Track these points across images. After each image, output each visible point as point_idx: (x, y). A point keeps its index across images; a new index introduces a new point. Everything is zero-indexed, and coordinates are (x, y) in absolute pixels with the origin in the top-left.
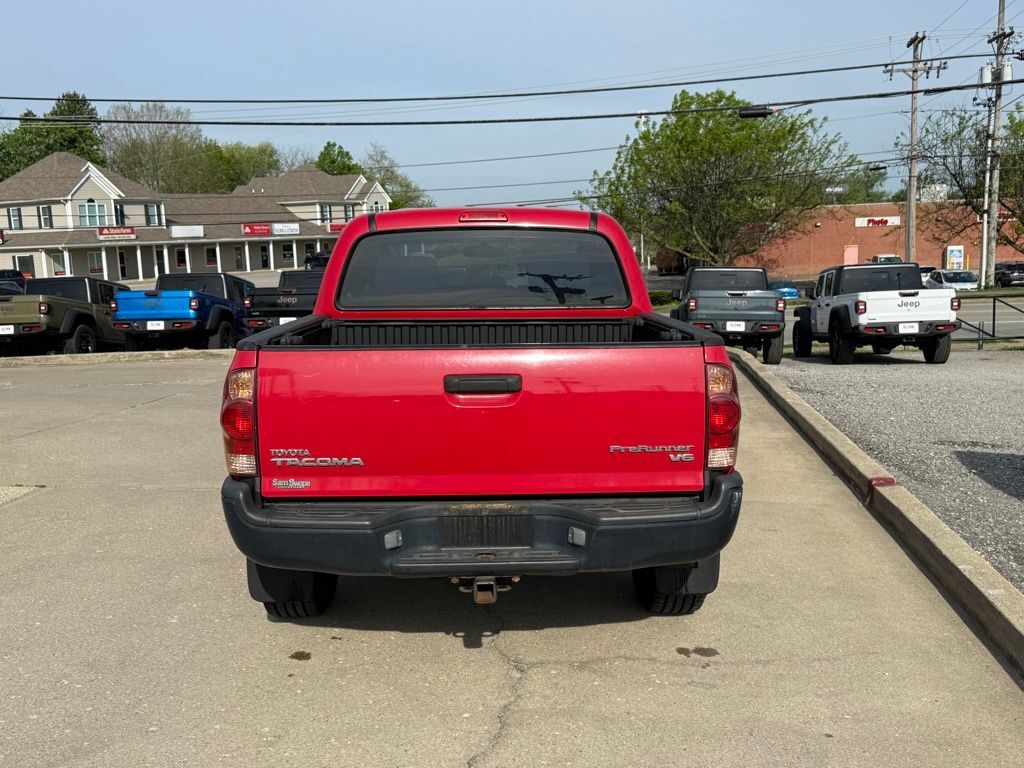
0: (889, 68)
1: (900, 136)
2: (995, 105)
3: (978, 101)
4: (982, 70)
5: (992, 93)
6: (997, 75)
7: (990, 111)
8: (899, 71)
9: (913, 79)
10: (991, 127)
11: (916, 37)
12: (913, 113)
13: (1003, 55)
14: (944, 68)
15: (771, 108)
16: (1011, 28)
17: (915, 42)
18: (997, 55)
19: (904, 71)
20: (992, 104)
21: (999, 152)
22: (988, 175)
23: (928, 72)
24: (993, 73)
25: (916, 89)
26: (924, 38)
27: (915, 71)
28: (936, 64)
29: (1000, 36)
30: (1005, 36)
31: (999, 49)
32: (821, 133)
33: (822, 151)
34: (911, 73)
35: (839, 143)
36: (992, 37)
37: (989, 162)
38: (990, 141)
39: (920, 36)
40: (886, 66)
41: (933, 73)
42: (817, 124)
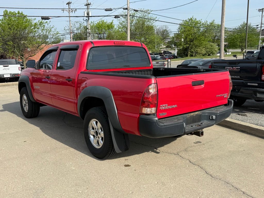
0: (63, 10)
1: (65, 27)
2: (88, 21)
3: (84, 20)
4: (84, 12)
5: (87, 18)
6: (88, 14)
7: (87, 22)
8: (65, 10)
9: (69, 13)
10: (88, 26)
11: (69, 3)
12: (70, 22)
13: (89, 9)
14: (76, 11)
15: (49, 17)
16: (90, 3)
17: (68, 3)
18: (87, 9)
19: (67, 11)
20: (87, 21)
21: (90, 32)
22: (88, 38)
23: (72, 12)
24: (87, 13)
25: (70, 16)
26: (71, 3)
27: (69, 11)
28: (74, 10)
29: (87, 4)
30: (89, 4)
31: (88, 7)
32: (49, 25)
33: (49, 30)
34: (68, 11)
35: (54, 28)
36: (86, 4)
37: (88, 35)
38: (88, 30)
39: (70, 2)
40: (62, 9)
41: (73, 12)
42: (48, 23)
